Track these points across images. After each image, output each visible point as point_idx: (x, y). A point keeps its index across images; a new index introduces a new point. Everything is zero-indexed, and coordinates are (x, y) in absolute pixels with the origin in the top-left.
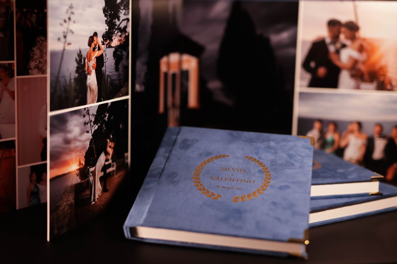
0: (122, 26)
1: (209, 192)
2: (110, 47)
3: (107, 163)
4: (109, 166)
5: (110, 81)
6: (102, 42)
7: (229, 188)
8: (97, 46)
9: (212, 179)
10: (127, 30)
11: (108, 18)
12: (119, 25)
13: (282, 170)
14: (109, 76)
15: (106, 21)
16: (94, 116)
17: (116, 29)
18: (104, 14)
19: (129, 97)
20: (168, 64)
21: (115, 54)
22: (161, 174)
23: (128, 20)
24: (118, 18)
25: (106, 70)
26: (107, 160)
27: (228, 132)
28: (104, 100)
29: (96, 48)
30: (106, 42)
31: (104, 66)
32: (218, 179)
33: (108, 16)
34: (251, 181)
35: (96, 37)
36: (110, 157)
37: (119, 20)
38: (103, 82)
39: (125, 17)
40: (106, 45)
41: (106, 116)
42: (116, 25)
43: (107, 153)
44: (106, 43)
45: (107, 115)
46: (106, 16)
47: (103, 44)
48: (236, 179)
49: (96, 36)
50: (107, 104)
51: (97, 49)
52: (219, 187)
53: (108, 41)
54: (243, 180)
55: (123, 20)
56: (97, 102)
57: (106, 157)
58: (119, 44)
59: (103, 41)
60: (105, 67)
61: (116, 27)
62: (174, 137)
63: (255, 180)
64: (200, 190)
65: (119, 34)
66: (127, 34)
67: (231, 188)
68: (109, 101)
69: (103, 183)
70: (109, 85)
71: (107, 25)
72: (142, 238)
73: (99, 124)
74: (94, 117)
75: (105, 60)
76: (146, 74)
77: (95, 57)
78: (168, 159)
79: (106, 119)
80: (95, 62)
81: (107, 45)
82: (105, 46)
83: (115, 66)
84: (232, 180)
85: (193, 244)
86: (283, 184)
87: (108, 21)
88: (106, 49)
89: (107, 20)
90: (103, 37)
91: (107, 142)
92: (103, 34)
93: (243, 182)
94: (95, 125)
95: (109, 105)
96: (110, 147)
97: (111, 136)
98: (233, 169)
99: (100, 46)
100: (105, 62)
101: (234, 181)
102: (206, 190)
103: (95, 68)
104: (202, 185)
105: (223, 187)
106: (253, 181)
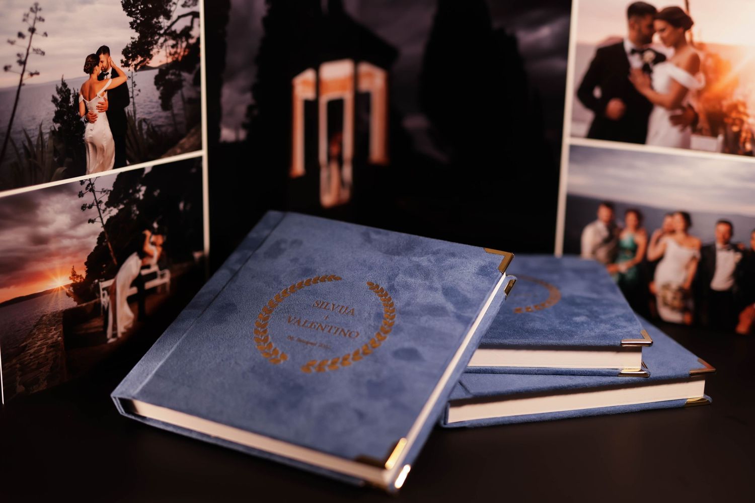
0: (179, 27)
1: (272, 346)
2: (144, 68)
3: (145, 272)
4: (153, 276)
5: (148, 129)
6: (122, 61)
7: (307, 343)
8: (110, 71)
9: (289, 322)
10: (194, 33)
11: (137, 18)
12: (169, 27)
13: (417, 317)
14: (144, 120)
15: (132, 24)
16: (107, 193)
17: (161, 35)
18: (127, 11)
19: (203, 153)
20: (318, 85)
21: (159, 80)
22: (210, 303)
23: (196, 15)
24: (168, 16)
25: (135, 111)
26: (145, 267)
27: (363, 228)
28: (133, 163)
29: (108, 73)
30: (133, 60)
31: (131, 104)
32: (299, 324)
33: (137, 14)
34: (353, 333)
35: (107, 54)
36: (154, 261)
37: (168, 17)
38: (129, 132)
39: (187, 10)
40: (134, 66)
41: (139, 191)
42: (161, 28)
43: (143, 255)
44: (135, 62)
45: (143, 189)
46: (130, 14)
47: (126, 64)
48: (329, 326)
49: (104, 54)
50: (143, 170)
51: (110, 76)
52: (291, 338)
53: (140, 59)
54: (340, 330)
55: (179, 17)
56: (115, 167)
57: (143, 262)
58: (170, 60)
59: (124, 59)
60: (134, 104)
61: (162, 32)
62: (266, 232)
63: (359, 332)
64: (258, 341)
65: (171, 42)
66: (192, 41)
67: (312, 344)
68: (148, 165)
69: (136, 307)
70: (145, 137)
71: (134, 30)
72: (144, 418)
73: (122, 207)
74: (108, 195)
75: (133, 92)
76: (250, 108)
77: (105, 91)
78: (235, 274)
79: (141, 195)
80: (104, 99)
81: (136, 65)
82: (132, 68)
83: (160, 101)
84: (322, 327)
85: (217, 438)
86: (407, 345)
87: (138, 24)
88: (134, 73)
89: (135, 21)
90: (125, 52)
91: (145, 236)
92: (124, 47)
93: (338, 333)
94: (112, 208)
95: (147, 171)
96: (153, 244)
97: (155, 225)
98: (334, 305)
99: (117, 70)
100: (132, 97)
101: (323, 330)
102: (268, 342)
103: (107, 109)
104: (265, 331)
105: (299, 340)
106: (356, 334)
